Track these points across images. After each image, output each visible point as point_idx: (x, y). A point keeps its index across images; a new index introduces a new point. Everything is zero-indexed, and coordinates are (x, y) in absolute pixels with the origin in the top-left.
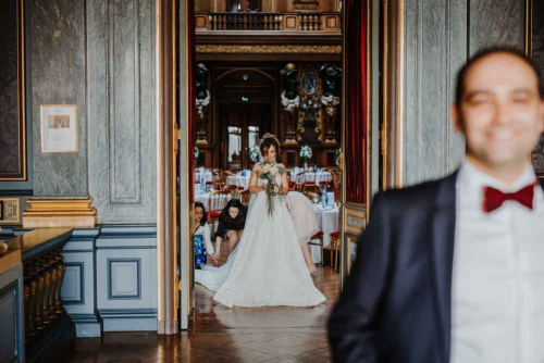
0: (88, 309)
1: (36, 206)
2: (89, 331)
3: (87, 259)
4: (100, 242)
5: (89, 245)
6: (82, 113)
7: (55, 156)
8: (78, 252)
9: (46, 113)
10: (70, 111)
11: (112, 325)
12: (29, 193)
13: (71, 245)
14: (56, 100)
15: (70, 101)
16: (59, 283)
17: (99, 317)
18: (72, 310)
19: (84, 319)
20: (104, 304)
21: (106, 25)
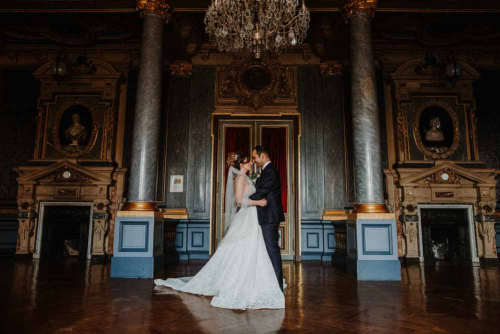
0: (184, 249)
1: (168, 211)
2: (184, 258)
3: (185, 231)
4: (190, 225)
5: (185, 226)
6: (185, 178)
7: (175, 193)
8: (182, 228)
9: (173, 178)
10: (181, 178)
11: (193, 257)
12: (165, 207)
13: (180, 225)
14: (176, 174)
15: (181, 174)
16: (174, 239)
17: (188, 253)
18: (178, 250)
19: (183, 253)
20: (190, 248)
21: (195, 148)
